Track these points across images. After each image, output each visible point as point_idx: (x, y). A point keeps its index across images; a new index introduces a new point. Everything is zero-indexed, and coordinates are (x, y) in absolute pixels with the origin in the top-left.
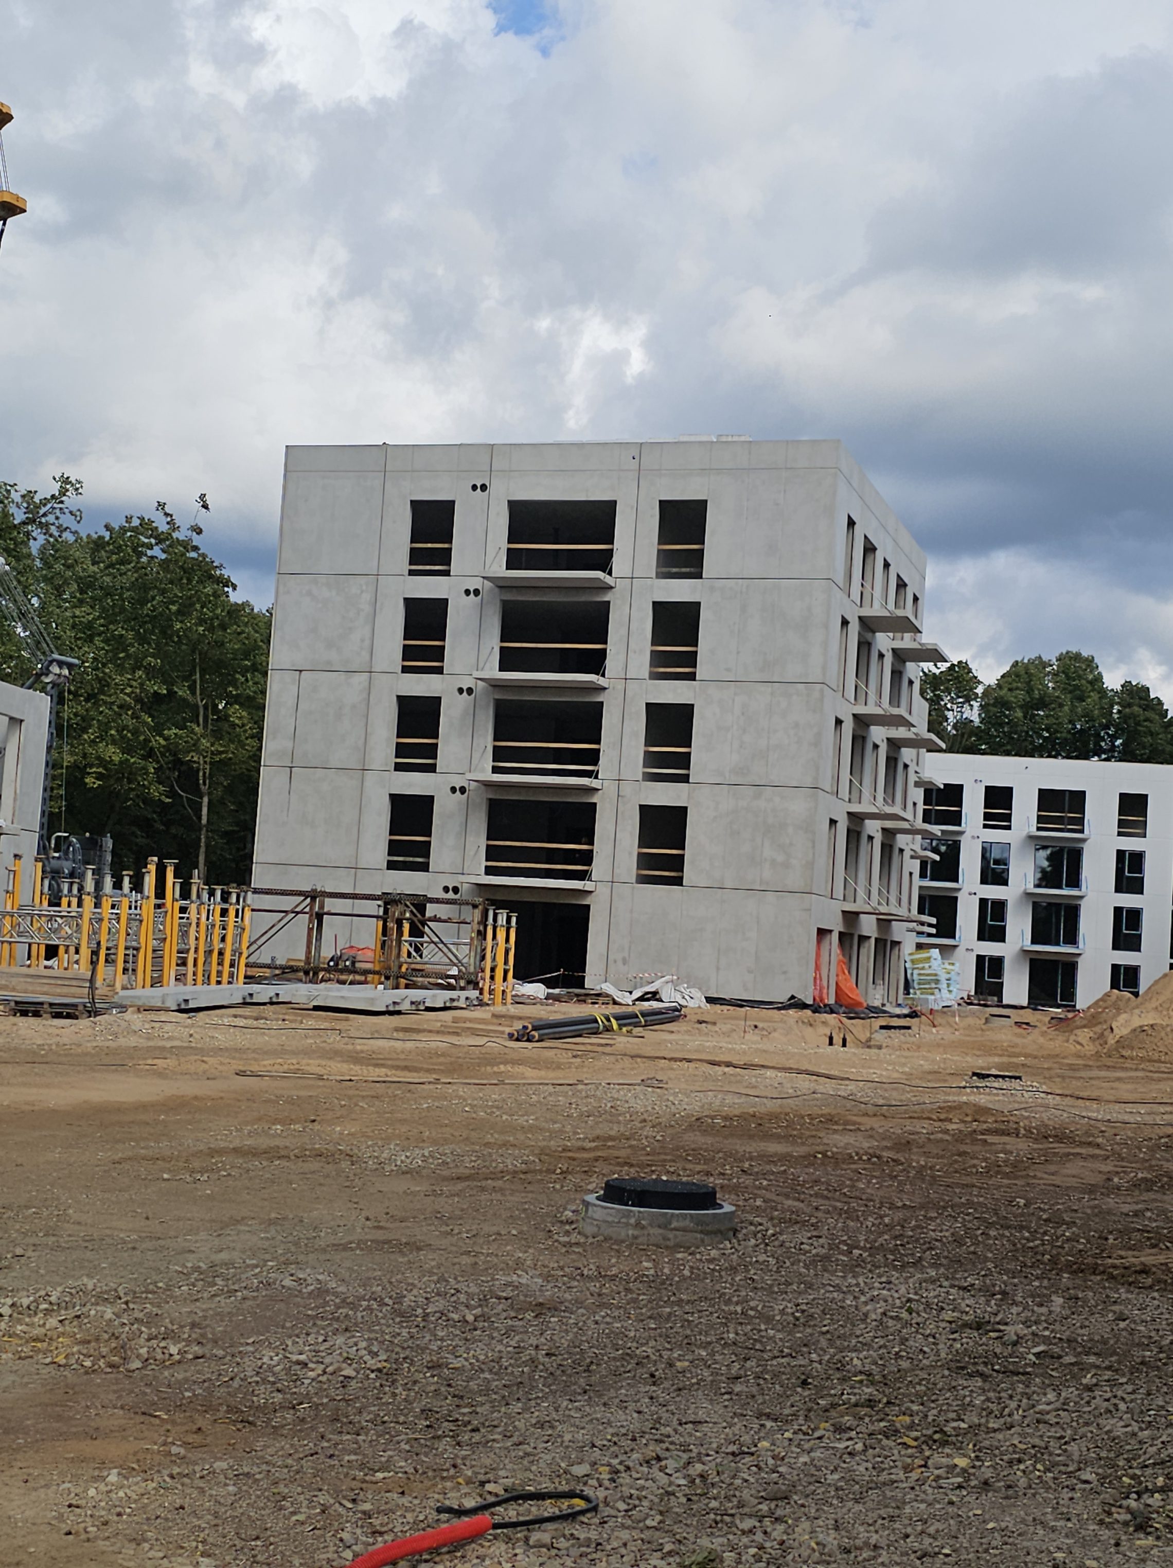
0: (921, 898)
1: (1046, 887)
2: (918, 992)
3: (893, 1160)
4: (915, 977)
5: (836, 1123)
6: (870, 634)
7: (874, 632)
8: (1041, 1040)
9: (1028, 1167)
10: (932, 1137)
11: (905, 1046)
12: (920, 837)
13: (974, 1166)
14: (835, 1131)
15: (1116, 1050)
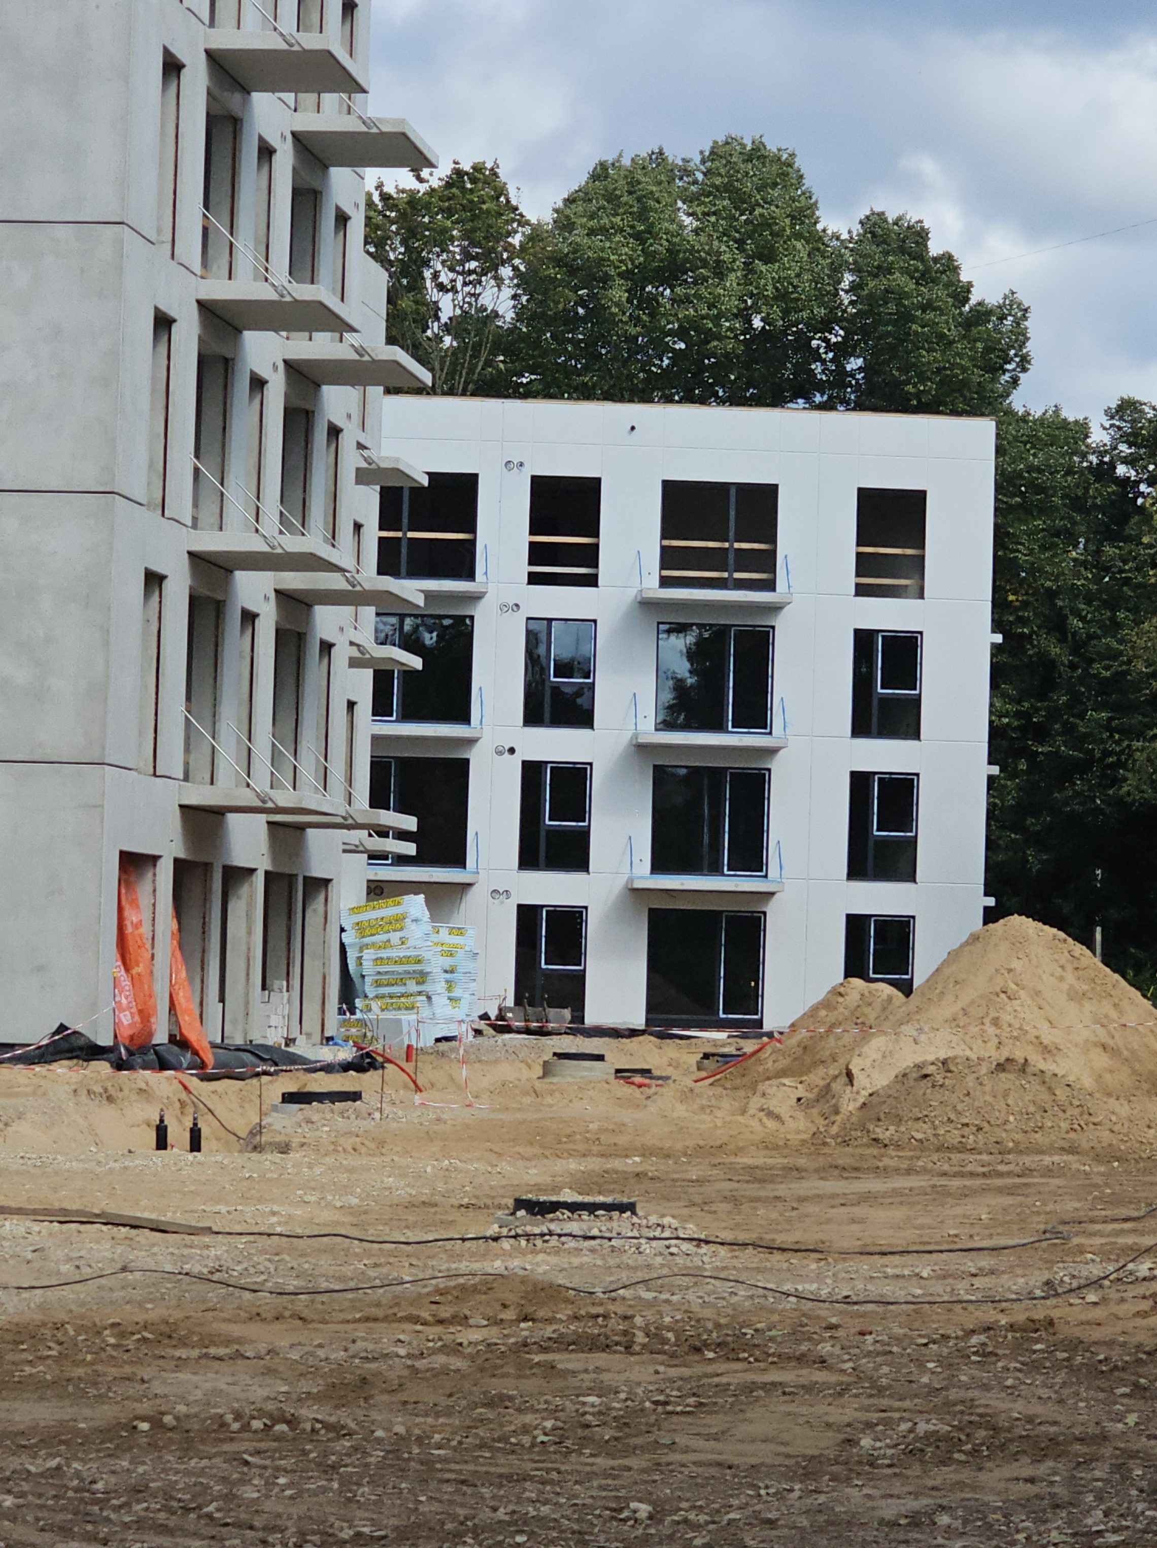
0: (379, 767)
1: (687, 727)
2: (375, 1006)
3: (328, 1427)
4: (368, 967)
5: (184, 1342)
6: (238, 96)
7: (246, 91)
8: (681, 1111)
9: (658, 1424)
10: (420, 1364)
11: (349, 1142)
12: (371, 610)
13: (526, 1429)
14: (181, 1363)
15: (864, 1129)
